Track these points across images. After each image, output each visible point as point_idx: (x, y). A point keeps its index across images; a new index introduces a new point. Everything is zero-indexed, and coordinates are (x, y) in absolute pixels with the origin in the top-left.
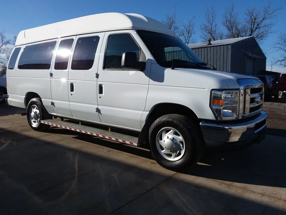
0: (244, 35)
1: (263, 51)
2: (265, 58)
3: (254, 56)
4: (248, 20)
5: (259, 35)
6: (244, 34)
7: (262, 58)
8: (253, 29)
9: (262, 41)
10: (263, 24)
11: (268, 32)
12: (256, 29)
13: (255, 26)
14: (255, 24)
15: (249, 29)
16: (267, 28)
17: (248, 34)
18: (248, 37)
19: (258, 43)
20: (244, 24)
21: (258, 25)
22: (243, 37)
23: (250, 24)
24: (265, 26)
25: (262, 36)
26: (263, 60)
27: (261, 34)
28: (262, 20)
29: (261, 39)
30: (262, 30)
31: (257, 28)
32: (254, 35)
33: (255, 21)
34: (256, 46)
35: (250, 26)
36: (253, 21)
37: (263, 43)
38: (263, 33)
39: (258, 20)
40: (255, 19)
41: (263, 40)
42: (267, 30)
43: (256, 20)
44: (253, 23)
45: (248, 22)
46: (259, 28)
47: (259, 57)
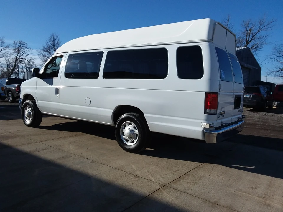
0: (240, 46)
1: (258, 62)
2: (260, 69)
3: (249, 66)
4: (244, 31)
5: (254, 46)
6: (239, 44)
7: (257, 68)
8: (248, 40)
9: (256, 52)
10: (258, 35)
11: (263, 43)
12: (251, 40)
13: (251, 37)
14: (250, 35)
15: (244, 40)
16: (262, 39)
17: (243, 45)
18: (243, 48)
19: (253, 54)
20: (240, 35)
21: (253, 37)
22: (238, 47)
23: (246, 35)
24: (260, 37)
25: (257, 47)
26: (258, 70)
27: (256, 45)
28: (258, 31)
29: (257, 50)
30: (257, 41)
31: (253, 39)
32: (250, 46)
33: (250, 32)
34: (251, 57)
35: (245, 37)
36: (249, 32)
37: (258, 54)
38: (258, 44)
39: (254, 32)
40: (250, 30)
41: (258, 51)
42: (262, 42)
43: (252, 32)
44: (248, 35)
45: (243, 33)
46: (254, 39)
47: (254, 67)
